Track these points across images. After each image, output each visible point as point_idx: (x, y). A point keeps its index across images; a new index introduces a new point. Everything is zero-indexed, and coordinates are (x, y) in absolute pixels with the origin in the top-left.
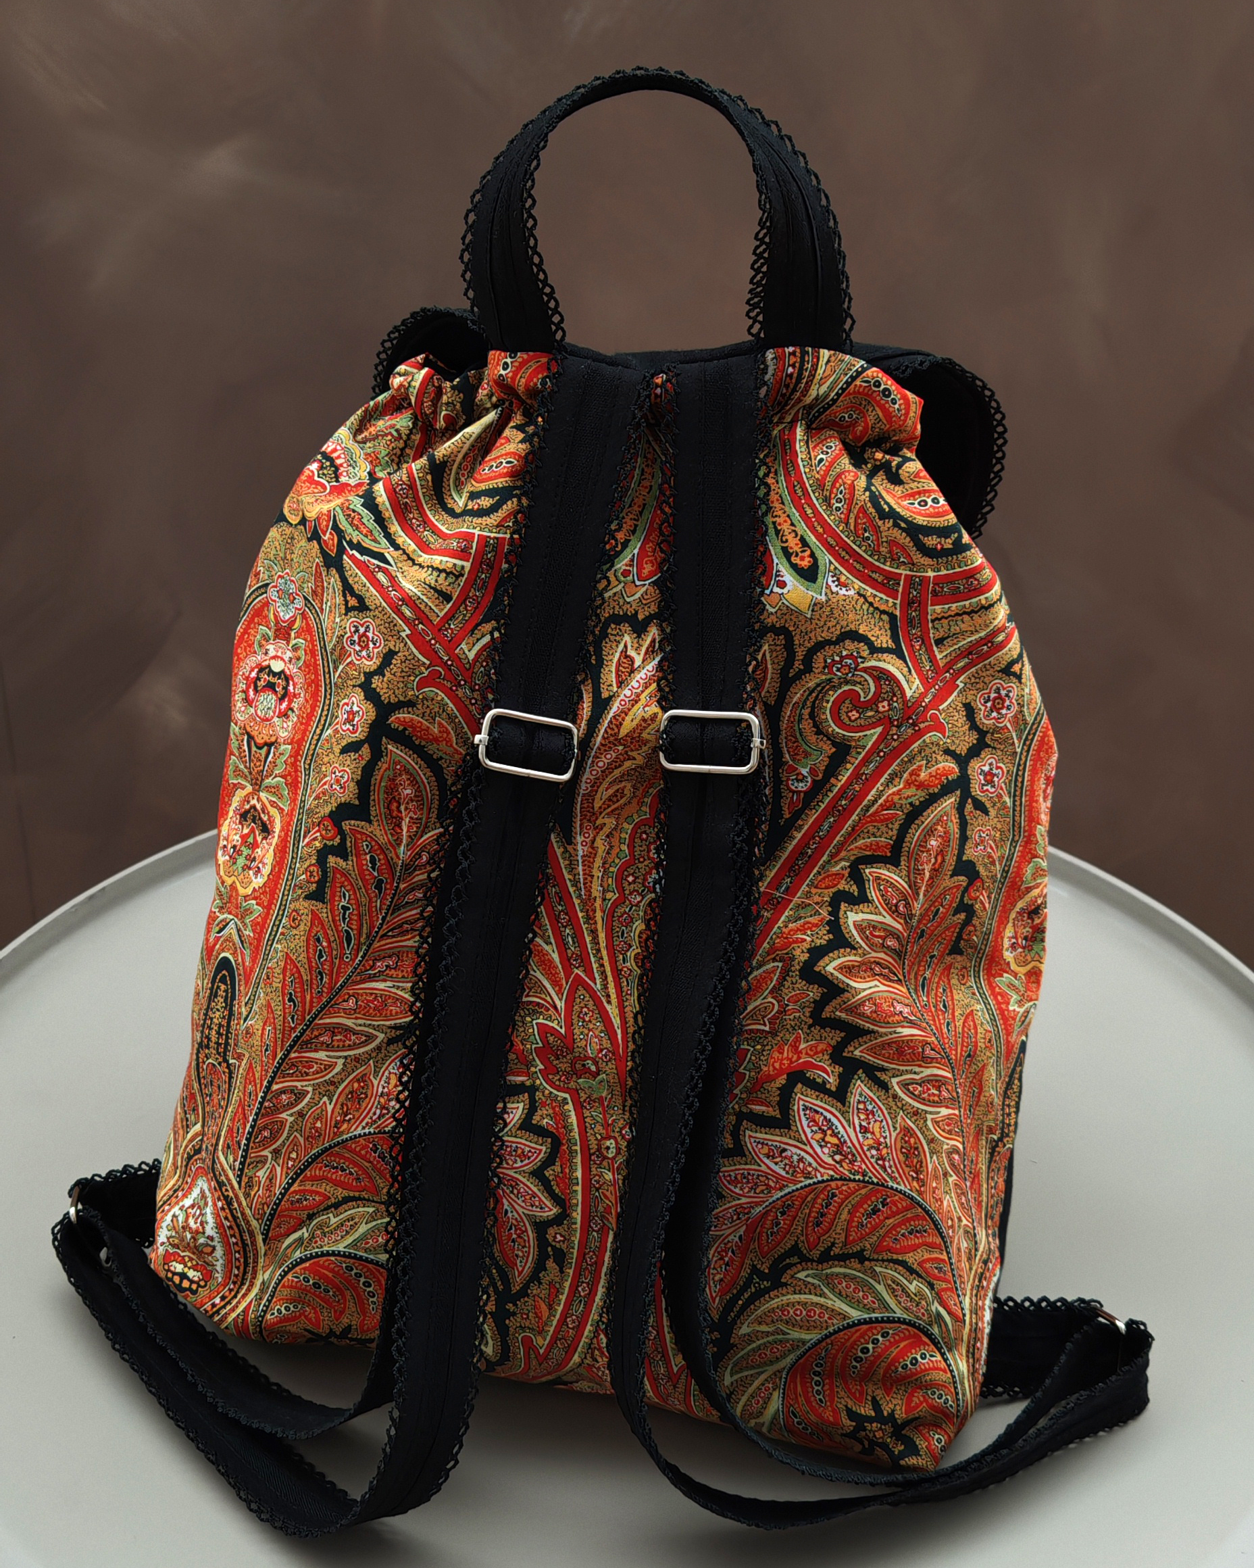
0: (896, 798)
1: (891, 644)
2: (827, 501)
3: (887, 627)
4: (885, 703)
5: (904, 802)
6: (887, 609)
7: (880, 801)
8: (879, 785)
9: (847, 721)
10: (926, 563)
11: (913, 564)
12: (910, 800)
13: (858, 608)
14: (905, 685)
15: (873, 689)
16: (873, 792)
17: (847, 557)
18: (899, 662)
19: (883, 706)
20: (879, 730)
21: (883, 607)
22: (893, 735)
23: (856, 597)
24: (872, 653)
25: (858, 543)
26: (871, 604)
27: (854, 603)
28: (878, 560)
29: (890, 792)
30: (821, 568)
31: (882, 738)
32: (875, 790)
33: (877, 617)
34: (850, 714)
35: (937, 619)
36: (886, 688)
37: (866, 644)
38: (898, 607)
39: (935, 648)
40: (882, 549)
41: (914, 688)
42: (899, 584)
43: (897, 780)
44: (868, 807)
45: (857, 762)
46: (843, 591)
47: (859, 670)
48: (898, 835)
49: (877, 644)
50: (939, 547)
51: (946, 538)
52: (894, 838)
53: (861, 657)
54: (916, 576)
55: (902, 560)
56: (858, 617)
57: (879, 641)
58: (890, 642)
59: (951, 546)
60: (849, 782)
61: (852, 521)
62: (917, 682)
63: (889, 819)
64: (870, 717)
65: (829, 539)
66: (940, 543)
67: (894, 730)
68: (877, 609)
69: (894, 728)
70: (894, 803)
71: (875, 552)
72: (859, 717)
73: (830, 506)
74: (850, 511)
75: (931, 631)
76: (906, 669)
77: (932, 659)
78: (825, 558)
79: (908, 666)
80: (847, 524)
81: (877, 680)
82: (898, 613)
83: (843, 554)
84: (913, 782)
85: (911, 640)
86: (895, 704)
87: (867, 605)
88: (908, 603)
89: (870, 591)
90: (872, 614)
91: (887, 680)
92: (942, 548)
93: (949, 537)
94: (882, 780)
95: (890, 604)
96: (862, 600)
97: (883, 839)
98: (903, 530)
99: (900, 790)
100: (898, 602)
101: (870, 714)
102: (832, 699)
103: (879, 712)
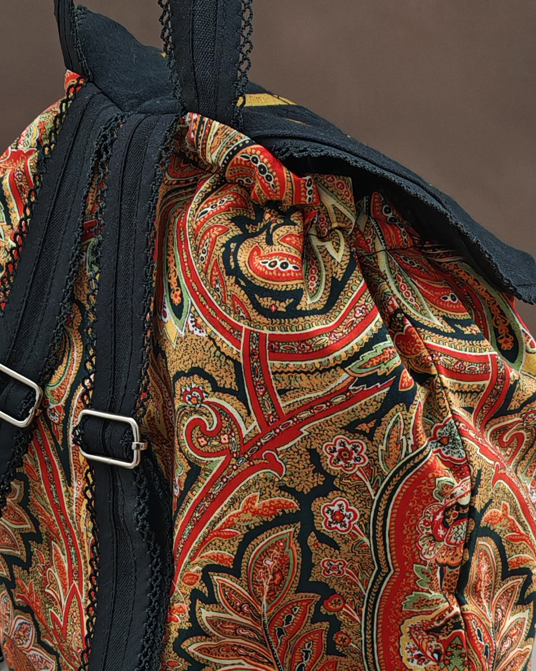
0: (236, 520)
1: (234, 386)
2: (197, 249)
3: (233, 371)
4: (226, 436)
5: (242, 524)
6: (232, 356)
7: (224, 520)
8: (223, 506)
9: (197, 445)
10: (261, 321)
11: (250, 320)
12: (246, 524)
13: (206, 349)
14: (242, 425)
15: (216, 422)
16: (218, 511)
17: (204, 303)
18: (239, 404)
19: (225, 438)
20: (222, 458)
21: (228, 354)
22: (233, 465)
23: (206, 339)
24: (214, 391)
25: (212, 292)
26: (219, 348)
27: (203, 344)
28: (225, 311)
29: (232, 513)
30: (185, 309)
31: (224, 466)
32: (220, 509)
33: (223, 361)
34: (200, 440)
35: (277, 372)
36: (225, 424)
37: (209, 382)
38: (241, 355)
39: (278, 397)
40: (228, 302)
41: (251, 428)
42: (241, 335)
43: (237, 504)
44: (215, 523)
45: (206, 482)
46: (197, 332)
47: (205, 403)
48: (238, 550)
49: (221, 384)
50: (273, 308)
51: (281, 301)
52: (235, 553)
53: (206, 393)
54: (254, 332)
55: (241, 314)
56: (205, 357)
57: (223, 382)
58: (234, 384)
59: (284, 310)
60: (200, 500)
61: (209, 271)
62: (255, 423)
63: (232, 536)
64: (215, 446)
65: (193, 284)
66: (274, 305)
67: (233, 461)
68: (223, 353)
69: (233, 459)
70: (234, 523)
71: (223, 303)
72: (207, 445)
73: (198, 255)
74: (209, 261)
75: (273, 382)
76: (246, 411)
77: (275, 405)
78: (189, 299)
79: (248, 408)
80: (206, 273)
81: (218, 414)
82: (242, 361)
83: (202, 299)
84: (249, 509)
85: (255, 387)
86: (233, 439)
87: (215, 348)
88: (249, 354)
89: (220, 336)
90: (219, 357)
91: (226, 416)
92: (276, 310)
93: (284, 301)
94: (226, 502)
95: (235, 352)
96: (212, 343)
97: (226, 553)
98: (243, 287)
99: (239, 513)
100: (241, 351)
101: (215, 443)
102: (186, 424)
103: (222, 443)
